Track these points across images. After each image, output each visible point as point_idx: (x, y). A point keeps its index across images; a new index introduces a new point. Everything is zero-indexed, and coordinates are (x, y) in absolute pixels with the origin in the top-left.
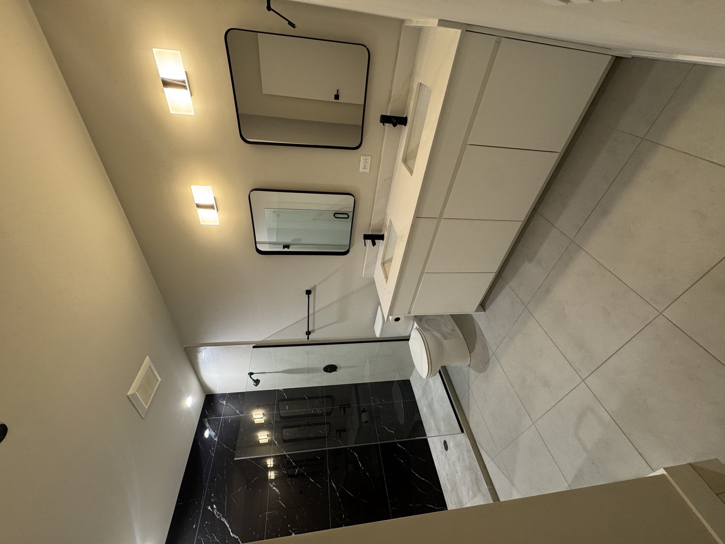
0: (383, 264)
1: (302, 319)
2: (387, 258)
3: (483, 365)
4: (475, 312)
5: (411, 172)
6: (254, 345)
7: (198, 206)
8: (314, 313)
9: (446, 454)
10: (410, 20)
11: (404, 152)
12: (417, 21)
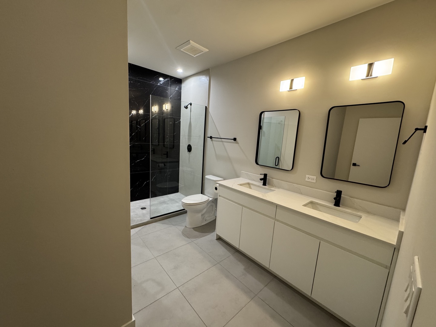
0: (249, 184)
1: (219, 134)
2: (252, 186)
3: (186, 234)
4: (217, 234)
5: (305, 205)
6: (207, 107)
7: (292, 80)
8: (222, 142)
9: (139, 208)
10: (404, 215)
11: (318, 203)
12: (404, 219)
